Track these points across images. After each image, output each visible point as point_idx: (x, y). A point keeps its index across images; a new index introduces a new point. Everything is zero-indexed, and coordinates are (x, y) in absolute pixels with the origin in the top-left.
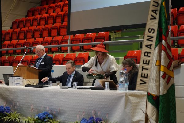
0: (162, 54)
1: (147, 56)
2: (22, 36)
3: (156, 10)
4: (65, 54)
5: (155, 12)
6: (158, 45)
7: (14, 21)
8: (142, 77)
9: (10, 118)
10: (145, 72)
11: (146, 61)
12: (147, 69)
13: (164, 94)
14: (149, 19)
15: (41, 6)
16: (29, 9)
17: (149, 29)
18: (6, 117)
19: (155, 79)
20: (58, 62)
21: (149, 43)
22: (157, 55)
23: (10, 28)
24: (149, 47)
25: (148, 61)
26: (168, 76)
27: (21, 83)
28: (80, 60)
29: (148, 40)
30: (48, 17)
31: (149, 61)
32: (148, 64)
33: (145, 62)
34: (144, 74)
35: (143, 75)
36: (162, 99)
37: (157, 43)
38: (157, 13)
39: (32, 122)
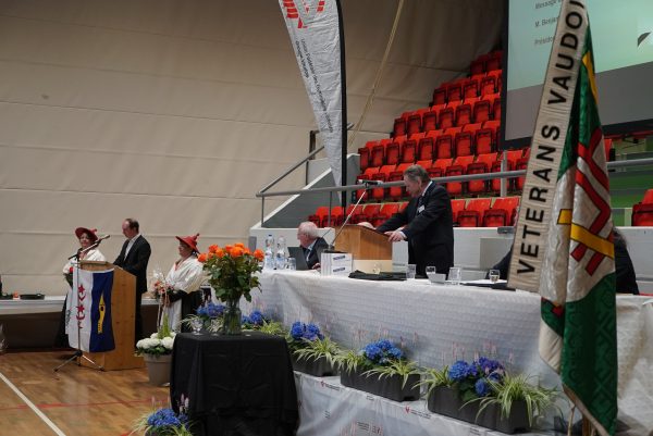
0: (576, 193)
1: (538, 199)
2: (409, 155)
3: (567, 79)
4: (494, 199)
5: (562, 82)
6: (566, 169)
7: (399, 117)
8: (523, 253)
9: (311, 351)
10: (531, 240)
11: (535, 213)
12: (538, 234)
13: (578, 299)
14: (544, 101)
15: (468, 76)
16: (438, 86)
17: (546, 127)
18: (303, 350)
19: (552, 261)
20: (474, 220)
21: (544, 165)
22: (564, 198)
23: (388, 135)
24: (543, 174)
25: (539, 212)
26: (593, 252)
27: (348, 269)
29: (540, 157)
31: (542, 213)
32: (540, 220)
33: (531, 216)
34: (530, 247)
35: (526, 250)
36: (570, 313)
37: (564, 166)
38: (568, 84)
39: (354, 364)
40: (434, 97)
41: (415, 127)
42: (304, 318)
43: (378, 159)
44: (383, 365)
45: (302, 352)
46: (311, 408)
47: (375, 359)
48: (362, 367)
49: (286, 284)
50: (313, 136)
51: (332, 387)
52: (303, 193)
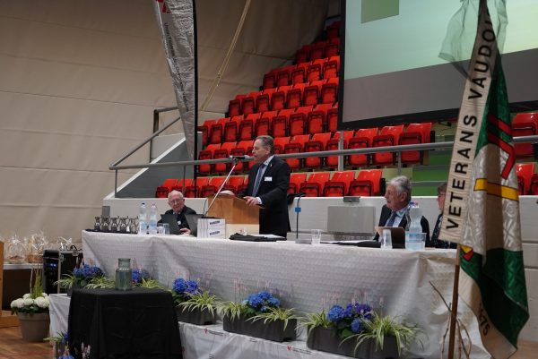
1: (461, 172)
3: (483, 79)
4: (332, 173)
5: (479, 82)
7: (233, 99)
8: (450, 213)
9: (194, 303)
10: (456, 203)
11: (459, 182)
12: (461, 198)
14: (465, 97)
15: (294, 64)
16: (267, 72)
17: (466, 117)
18: (187, 303)
20: (315, 191)
21: (465, 145)
23: (224, 115)
24: (464, 153)
25: (461, 182)
27: (222, 232)
28: (362, 187)
29: (462, 139)
30: (307, 90)
31: (464, 182)
32: (463, 188)
34: (455, 208)
38: (484, 83)
39: (236, 313)
40: (265, 81)
41: (248, 109)
42: (184, 275)
43: (216, 136)
44: (264, 312)
45: (186, 304)
46: (194, 351)
47: (258, 308)
48: (245, 315)
49: (163, 246)
50: (156, 114)
51: (215, 333)
52: (151, 167)
